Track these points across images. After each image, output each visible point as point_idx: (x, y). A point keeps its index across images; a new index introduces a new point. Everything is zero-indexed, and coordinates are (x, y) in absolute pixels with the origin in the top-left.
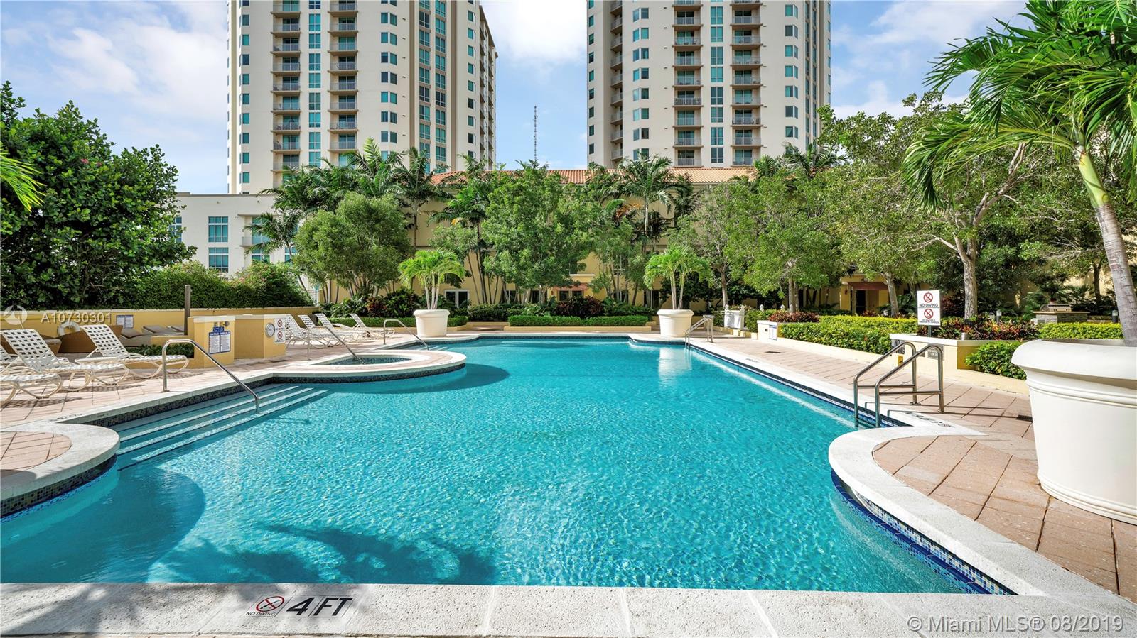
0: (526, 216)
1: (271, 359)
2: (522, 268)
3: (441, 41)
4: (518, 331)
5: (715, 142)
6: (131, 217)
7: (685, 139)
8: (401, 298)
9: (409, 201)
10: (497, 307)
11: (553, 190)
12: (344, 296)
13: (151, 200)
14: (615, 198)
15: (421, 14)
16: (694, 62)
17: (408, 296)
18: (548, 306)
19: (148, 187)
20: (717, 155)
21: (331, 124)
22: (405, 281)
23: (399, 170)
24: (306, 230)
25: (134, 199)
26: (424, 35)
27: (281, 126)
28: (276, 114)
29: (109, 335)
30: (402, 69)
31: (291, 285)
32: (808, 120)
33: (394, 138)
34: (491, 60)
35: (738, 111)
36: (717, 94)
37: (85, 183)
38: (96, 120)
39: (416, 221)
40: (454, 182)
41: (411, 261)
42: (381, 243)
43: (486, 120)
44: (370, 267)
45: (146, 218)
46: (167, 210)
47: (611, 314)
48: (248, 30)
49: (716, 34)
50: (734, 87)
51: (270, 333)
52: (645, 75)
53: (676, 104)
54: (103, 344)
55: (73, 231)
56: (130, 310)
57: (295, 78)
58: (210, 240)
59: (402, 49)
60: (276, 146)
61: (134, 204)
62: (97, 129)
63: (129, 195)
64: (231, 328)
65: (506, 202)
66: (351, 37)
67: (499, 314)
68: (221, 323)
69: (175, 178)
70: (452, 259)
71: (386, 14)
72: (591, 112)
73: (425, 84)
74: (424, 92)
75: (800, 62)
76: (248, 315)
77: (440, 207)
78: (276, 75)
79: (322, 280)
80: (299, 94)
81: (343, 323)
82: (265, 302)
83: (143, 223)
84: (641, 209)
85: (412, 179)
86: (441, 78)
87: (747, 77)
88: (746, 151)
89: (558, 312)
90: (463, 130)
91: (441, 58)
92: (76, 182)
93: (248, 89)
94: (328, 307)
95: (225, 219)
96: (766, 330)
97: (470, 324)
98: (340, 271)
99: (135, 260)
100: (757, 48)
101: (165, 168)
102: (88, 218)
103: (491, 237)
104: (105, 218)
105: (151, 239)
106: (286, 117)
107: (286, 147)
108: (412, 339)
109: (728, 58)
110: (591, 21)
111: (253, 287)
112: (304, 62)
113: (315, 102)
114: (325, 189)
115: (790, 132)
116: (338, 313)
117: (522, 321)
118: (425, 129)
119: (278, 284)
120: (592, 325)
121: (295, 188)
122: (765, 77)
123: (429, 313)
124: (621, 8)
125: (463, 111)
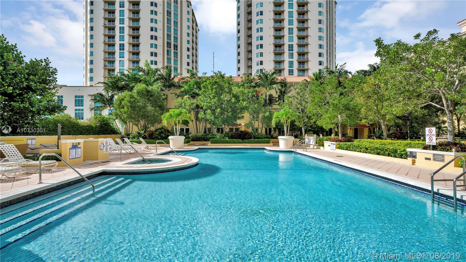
0: (218, 94)
1: (102, 160)
2: (215, 118)
3: (176, 23)
4: (214, 146)
5: (290, 67)
6: (34, 91)
7: (278, 66)
8: (162, 131)
9: (164, 89)
10: (203, 135)
11: (229, 84)
12: (135, 130)
13: (44, 84)
14: (254, 88)
15: (168, 11)
16: (281, 34)
17: (165, 130)
18: (227, 135)
19: (43, 77)
20: (291, 72)
21: (129, 57)
22: (165, 123)
23: (160, 75)
24: (119, 100)
25: (36, 83)
26: (169, 20)
27: (107, 57)
28: (105, 52)
29: (14, 150)
30: (159, 34)
31: (111, 125)
32: (327, 58)
33: (156, 63)
34: (196, 32)
35: (300, 54)
36: (291, 47)
37: (10, 74)
38: (16, 44)
39: (167, 97)
40: (184, 81)
41: (168, 114)
42: (152, 106)
43: (195, 57)
44: (148, 117)
45: (42, 93)
46: (52, 89)
47: (255, 138)
48: (93, 16)
49: (291, 22)
50: (298, 44)
51: (102, 148)
52: (261, 38)
53: (274, 51)
54: (10, 155)
55: (3, 98)
56: (34, 136)
57: (113, 37)
58: (76, 106)
59: (159, 26)
60: (105, 66)
61: (35, 85)
62: (17, 49)
63: (33, 81)
64: (81, 145)
65: (209, 88)
66: (138, 20)
67: (204, 138)
68: (76, 143)
69: (56, 74)
70: (186, 113)
71: (153, 11)
72: (239, 54)
73: (169, 41)
74: (169, 44)
75: (324, 35)
76: (91, 139)
77: (178, 91)
78: (105, 35)
79: (126, 123)
80: (115, 44)
81: (136, 142)
82: (100, 132)
83: (40, 95)
84: (265, 92)
85: (166, 79)
86: (176, 38)
87: (303, 40)
88: (302, 71)
89: (232, 137)
90: (185, 60)
91: (176, 30)
92: (5, 73)
93: (92, 41)
94: (128, 135)
95: (82, 97)
96: (329, 146)
97: (192, 142)
98: (134, 119)
99: (36, 112)
100: (307, 28)
101: (51, 69)
102: (11, 91)
103: (202, 104)
104: (20, 92)
105: (44, 103)
106: (109, 53)
107: (109, 66)
108: (169, 149)
109: (295, 32)
110: (238, 16)
111: (94, 126)
112: (117, 30)
113: (122, 47)
114: (127, 82)
115: (320, 63)
116: (133, 138)
117: (216, 141)
118: (169, 59)
119: (105, 124)
120: (247, 143)
121: (113, 82)
122: (310, 40)
123: (175, 138)
124: (251, 11)
125: (185, 53)
